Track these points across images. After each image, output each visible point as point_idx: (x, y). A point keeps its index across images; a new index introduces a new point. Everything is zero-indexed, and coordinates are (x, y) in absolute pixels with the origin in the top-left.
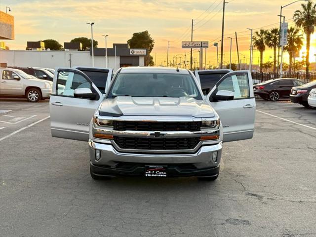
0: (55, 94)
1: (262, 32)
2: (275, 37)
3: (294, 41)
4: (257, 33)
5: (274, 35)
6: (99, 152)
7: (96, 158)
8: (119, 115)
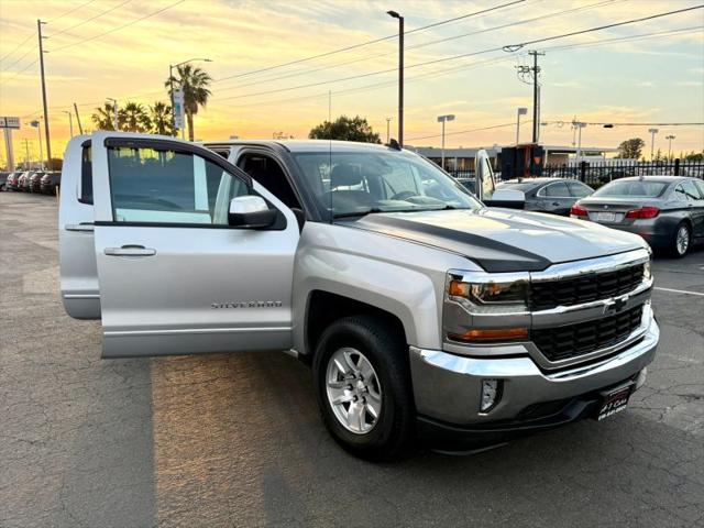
0: (111, 220)
1: (108, 107)
2: (133, 117)
3: (166, 123)
4: (100, 109)
5: (130, 113)
6: (494, 384)
7: (481, 405)
8: (544, 264)
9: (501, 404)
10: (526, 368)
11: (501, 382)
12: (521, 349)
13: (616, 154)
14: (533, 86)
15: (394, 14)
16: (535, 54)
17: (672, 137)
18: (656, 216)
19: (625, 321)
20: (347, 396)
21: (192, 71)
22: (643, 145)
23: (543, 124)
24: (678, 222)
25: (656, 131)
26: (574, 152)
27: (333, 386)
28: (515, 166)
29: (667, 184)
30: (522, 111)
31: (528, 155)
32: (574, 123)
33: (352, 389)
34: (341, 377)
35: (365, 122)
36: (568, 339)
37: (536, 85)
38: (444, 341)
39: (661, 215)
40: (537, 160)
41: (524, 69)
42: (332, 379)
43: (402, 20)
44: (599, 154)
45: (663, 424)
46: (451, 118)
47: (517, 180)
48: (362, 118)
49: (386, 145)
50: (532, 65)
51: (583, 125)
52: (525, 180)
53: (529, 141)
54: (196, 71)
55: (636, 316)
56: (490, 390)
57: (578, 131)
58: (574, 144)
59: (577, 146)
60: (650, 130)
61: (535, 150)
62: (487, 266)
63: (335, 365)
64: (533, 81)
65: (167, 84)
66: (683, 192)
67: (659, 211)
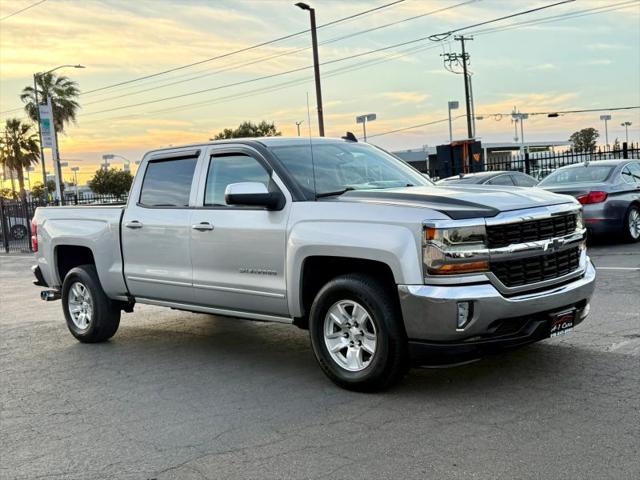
6: (467, 305)
7: (458, 323)
8: (494, 213)
9: (473, 321)
10: (489, 292)
11: (471, 303)
12: (483, 277)
13: (567, 148)
14: (463, 75)
15: (304, 6)
16: (462, 39)
17: (628, 124)
18: (604, 200)
19: (564, 261)
20: (344, 342)
21: (55, 79)
22: (597, 136)
23: (479, 118)
24: (627, 205)
25: (608, 118)
26: (517, 148)
27: (331, 338)
28: (453, 165)
29: (613, 167)
30: (453, 105)
31: (465, 151)
32: (514, 115)
33: (347, 336)
34: (337, 328)
35: (272, 127)
36: (518, 271)
37: (465, 74)
38: (424, 276)
39: (609, 199)
40: (476, 157)
41: (451, 57)
42: (329, 331)
43: (312, 12)
44: (547, 148)
45: (609, 353)
46: (372, 117)
47: (458, 177)
48: (269, 123)
49: (343, 138)
50: (459, 52)
51: (525, 116)
52: (466, 176)
53: (465, 137)
54: (59, 80)
55: (573, 258)
56: (464, 311)
57: (519, 124)
58: (517, 139)
59: (520, 141)
60: (602, 118)
61: (473, 146)
62: (454, 216)
63: (331, 319)
64: (463, 71)
65: (24, 96)
66: (630, 174)
67: (607, 195)
